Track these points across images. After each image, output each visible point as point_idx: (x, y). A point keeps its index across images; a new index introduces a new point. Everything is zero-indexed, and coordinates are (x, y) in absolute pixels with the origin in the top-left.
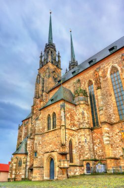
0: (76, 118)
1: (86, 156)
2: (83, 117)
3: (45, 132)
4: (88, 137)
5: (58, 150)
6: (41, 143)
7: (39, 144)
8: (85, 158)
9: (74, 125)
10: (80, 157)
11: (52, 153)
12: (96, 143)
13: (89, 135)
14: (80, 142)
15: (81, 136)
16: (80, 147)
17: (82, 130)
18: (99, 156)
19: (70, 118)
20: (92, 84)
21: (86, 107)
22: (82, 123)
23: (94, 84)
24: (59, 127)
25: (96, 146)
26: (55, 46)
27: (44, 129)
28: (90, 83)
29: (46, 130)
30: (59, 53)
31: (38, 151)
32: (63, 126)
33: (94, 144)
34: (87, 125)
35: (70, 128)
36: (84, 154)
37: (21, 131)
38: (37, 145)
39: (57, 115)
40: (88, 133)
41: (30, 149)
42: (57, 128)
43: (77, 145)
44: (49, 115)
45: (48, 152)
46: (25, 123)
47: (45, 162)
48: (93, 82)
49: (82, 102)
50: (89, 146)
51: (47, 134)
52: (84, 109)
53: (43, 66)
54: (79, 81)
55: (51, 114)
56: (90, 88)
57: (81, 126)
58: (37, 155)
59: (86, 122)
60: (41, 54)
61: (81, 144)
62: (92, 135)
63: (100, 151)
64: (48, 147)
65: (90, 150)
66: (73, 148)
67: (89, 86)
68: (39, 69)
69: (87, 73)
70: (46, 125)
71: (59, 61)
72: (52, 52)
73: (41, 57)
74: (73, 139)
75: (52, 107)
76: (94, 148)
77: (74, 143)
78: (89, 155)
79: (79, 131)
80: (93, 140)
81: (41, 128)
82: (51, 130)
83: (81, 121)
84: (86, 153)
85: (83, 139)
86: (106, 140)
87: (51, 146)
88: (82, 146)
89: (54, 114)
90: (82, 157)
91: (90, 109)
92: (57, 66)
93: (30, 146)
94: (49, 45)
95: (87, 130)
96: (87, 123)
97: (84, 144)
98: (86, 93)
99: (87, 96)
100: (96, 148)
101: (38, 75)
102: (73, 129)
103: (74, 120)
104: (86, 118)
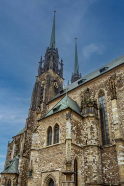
0: (83, 133)
1: (94, 179)
2: (91, 133)
3: (44, 147)
4: (97, 157)
5: (60, 169)
6: (38, 160)
7: (36, 162)
8: (92, 182)
9: (81, 141)
10: (86, 180)
11: (53, 173)
12: (105, 164)
13: (98, 154)
14: (87, 162)
15: (88, 154)
16: (86, 167)
17: (90, 147)
18: (109, 180)
19: (76, 132)
20: (104, 95)
21: (96, 121)
22: (90, 140)
23: (106, 95)
24: (63, 141)
25: (106, 168)
26: (57, 52)
27: (42, 143)
28: (101, 94)
29: (45, 145)
30: (62, 61)
31: (34, 170)
32: (69, 139)
33: (103, 165)
34: (96, 142)
35: (75, 144)
36: (91, 177)
37: (11, 149)
38: (34, 163)
39: (60, 127)
40: (97, 152)
41: (22, 169)
42: (60, 143)
43: (83, 165)
44: (50, 127)
45: (47, 172)
46: (17, 139)
47: (43, 183)
48: (106, 92)
49: (91, 115)
50: (98, 167)
51: (46, 150)
52: (93, 122)
53: (42, 73)
54: (88, 90)
55: (53, 126)
56: (100, 99)
57: (89, 143)
58: (33, 175)
59: (95, 138)
60: (41, 59)
61: (88, 164)
62: (101, 155)
63: (111, 173)
64: (48, 166)
65: (98, 172)
66: (79, 168)
67: (99, 97)
68: (37, 77)
69: (99, 82)
70: (45, 138)
71: (62, 70)
72: (54, 58)
73: (41, 63)
74: (79, 157)
75: (55, 117)
76: (103, 170)
77: (79, 163)
78: (97, 177)
79: (86, 148)
80: (102, 160)
81: (39, 142)
82: (52, 145)
83: (90, 137)
84: (94, 175)
85: (91, 158)
86: (121, 161)
87: (50, 164)
88: (89, 167)
89: (57, 126)
90: (88, 179)
91: (100, 125)
92: (59, 75)
93: (23, 165)
94: (50, 49)
95: (96, 147)
96: (96, 140)
97: (91, 164)
98: (96, 105)
99: (97, 109)
100: (105, 170)
101: (36, 83)
102: (79, 145)
103: (81, 135)
104: (95, 134)
